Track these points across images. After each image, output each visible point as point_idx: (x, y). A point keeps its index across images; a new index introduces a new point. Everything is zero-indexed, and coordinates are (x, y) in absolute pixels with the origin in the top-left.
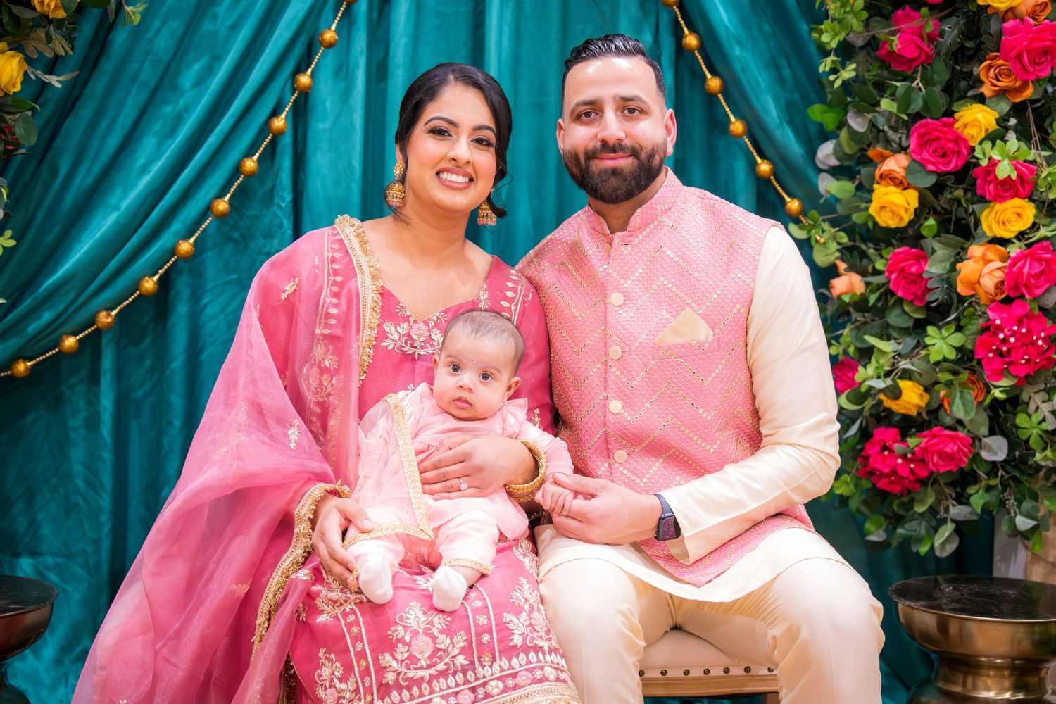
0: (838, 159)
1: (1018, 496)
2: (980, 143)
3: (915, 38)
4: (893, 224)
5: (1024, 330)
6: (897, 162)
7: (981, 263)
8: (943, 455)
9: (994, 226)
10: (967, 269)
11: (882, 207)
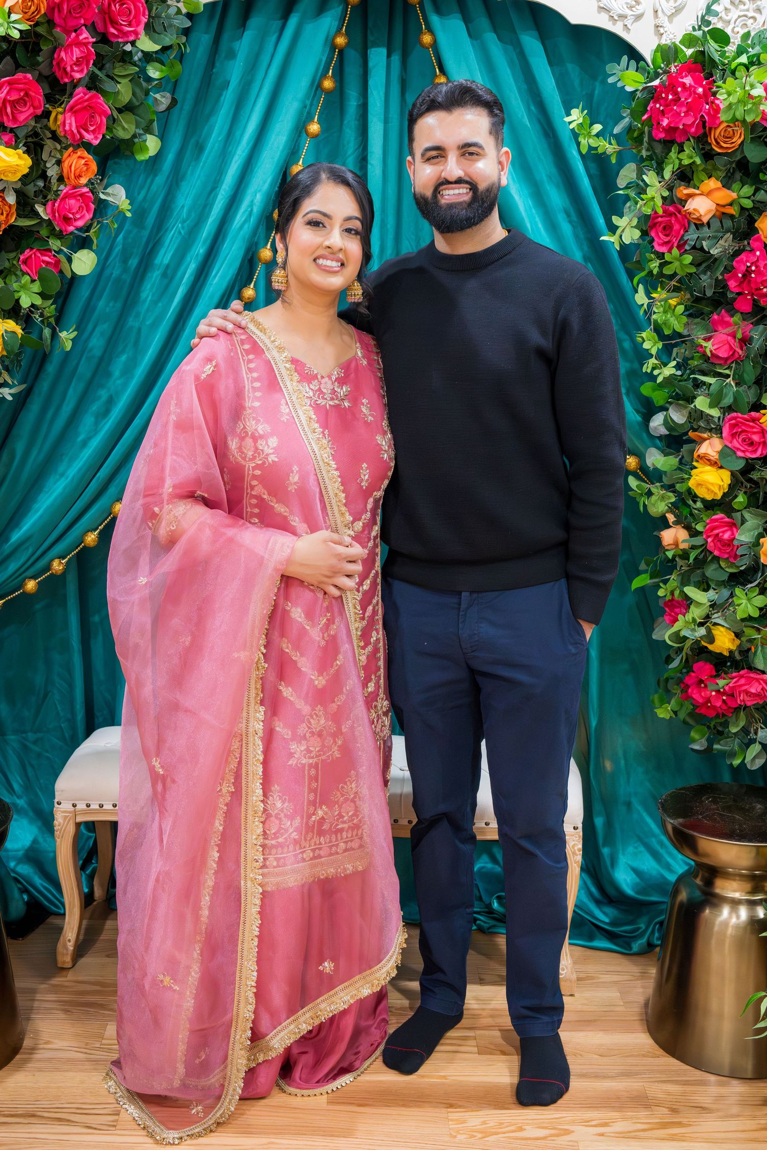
0: (667, 428)
3: (729, 337)
4: (709, 497)
6: (713, 446)
8: (746, 692)
11: (699, 485)
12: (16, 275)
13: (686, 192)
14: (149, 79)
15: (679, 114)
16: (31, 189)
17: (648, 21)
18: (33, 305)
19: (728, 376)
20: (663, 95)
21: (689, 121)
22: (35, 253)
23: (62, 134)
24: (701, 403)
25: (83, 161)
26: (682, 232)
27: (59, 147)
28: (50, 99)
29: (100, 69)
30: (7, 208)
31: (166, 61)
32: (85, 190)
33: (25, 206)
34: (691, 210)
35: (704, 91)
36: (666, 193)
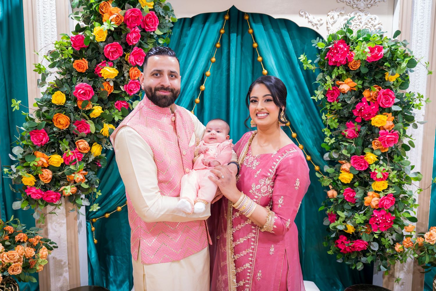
0: (330, 158)
1: (381, 258)
2: (372, 165)
3: (353, 130)
4: (346, 183)
5: (384, 218)
6: (347, 166)
7: (372, 198)
8: (359, 247)
9: (375, 188)
10: (367, 199)
11: (343, 179)
12: (114, 109)
13: (340, 83)
14: (159, 44)
15: (339, 57)
16: (119, 81)
17: (325, 26)
18: (119, 120)
19: (352, 143)
20: (333, 51)
21: (342, 59)
22: (120, 102)
23: (129, 62)
24: (344, 152)
25: (136, 71)
26: (338, 96)
27: (128, 66)
28: (125, 50)
29: (142, 41)
30: (110, 87)
31: (165, 38)
32: (137, 81)
33: (116, 86)
34: (342, 89)
35: (347, 49)
36: (333, 83)
